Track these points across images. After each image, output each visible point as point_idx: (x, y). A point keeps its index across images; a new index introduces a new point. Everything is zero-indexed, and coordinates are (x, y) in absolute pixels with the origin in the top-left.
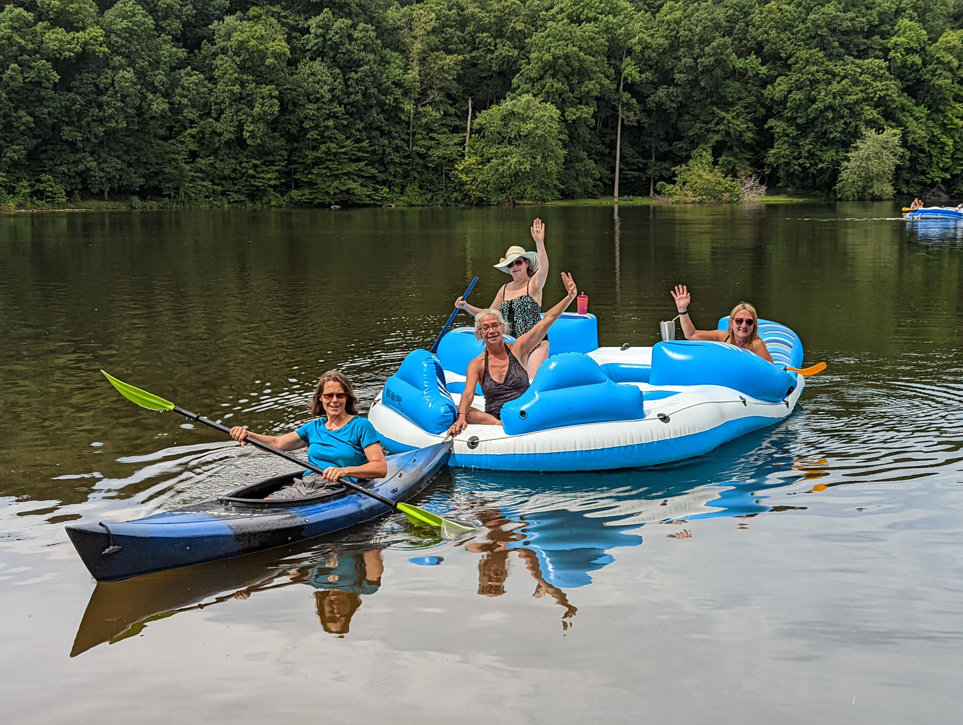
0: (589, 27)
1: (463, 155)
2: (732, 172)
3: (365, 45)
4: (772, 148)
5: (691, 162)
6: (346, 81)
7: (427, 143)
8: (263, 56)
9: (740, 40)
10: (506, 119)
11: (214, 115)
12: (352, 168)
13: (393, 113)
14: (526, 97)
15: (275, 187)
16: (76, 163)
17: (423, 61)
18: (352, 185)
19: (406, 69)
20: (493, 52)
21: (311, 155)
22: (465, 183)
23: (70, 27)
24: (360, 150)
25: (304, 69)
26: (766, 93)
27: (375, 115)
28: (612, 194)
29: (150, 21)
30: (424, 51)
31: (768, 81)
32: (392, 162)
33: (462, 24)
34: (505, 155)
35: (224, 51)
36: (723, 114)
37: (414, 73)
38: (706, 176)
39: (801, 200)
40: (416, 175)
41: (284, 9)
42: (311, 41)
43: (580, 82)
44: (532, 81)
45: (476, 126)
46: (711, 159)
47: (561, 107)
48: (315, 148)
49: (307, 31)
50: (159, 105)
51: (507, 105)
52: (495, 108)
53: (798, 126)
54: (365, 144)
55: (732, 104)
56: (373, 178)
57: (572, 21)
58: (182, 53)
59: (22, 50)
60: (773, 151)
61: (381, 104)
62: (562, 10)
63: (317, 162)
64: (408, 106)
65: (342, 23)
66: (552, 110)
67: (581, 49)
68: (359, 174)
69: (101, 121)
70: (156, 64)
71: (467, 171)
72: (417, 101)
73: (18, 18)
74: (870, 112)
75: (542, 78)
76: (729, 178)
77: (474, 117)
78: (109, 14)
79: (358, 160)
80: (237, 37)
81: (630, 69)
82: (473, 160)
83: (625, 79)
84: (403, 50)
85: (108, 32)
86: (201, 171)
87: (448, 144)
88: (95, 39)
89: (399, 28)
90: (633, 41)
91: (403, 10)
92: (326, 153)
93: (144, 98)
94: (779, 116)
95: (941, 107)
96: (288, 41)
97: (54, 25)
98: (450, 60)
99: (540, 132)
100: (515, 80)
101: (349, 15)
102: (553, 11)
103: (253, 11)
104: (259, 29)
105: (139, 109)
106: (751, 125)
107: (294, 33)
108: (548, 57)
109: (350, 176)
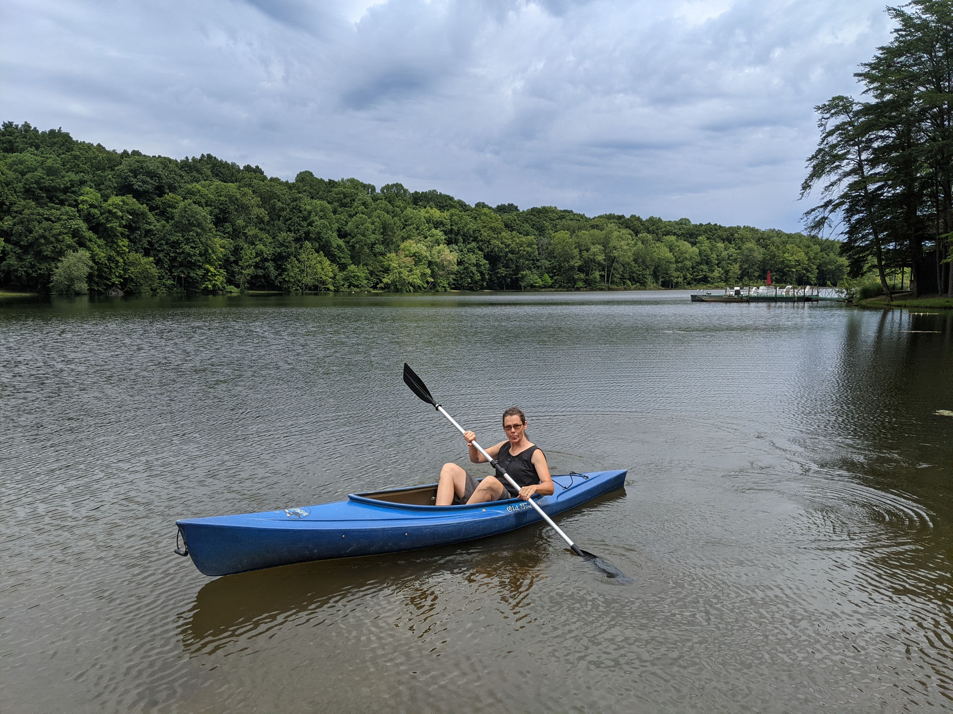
39: (27, 295)
74: (69, 240)
95: (115, 241)
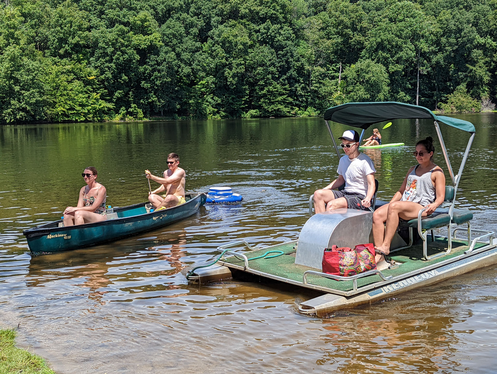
0: (400, 24)
1: (336, 91)
2: (479, 97)
3: (287, 37)
5: (455, 92)
6: (277, 55)
7: (318, 85)
8: (236, 44)
9: (482, 29)
10: (358, 73)
12: (280, 98)
13: (301, 71)
14: (368, 61)
15: (243, 109)
16: (148, 99)
17: (316, 44)
18: (280, 107)
19: (308, 49)
20: (352, 39)
21: (260, 93)
23: (145, 34)
24: (284, 89)
25: (257, 50)
27: (292, 72)
29: (183, 29)
30: (317, 39)
32: (301, 95)
33: (337, 25)
34: (357, 90)
35: (218, 43)
36: (472, 67)
37: (311, 51)
38: (462, 99)
40: (313, 101)
41: (248, 21)
42: (260, 36)
43: (396, 53)
44: (371, 52)
45: (343, 76)
46: (466, 90)
47: (386, 65)
48: (262, 89)
49: (258, 31)
50: (187, 70)
52: (353, 66)
54: (287, 86)
55: (477, 62)
56: (291, 103)
57: (391, 22)
58: (198, 44)
59: (123, 45)
61: (295, 66)
63: (264, 96)
64: (309, 67)
65: (276, 27)
66: (381, 67)
67: (396, 35)
68: (284, 101)
69: (159, 78)
70: (185, 50)
71: (338, 99)
72: (313, 64)
73: (121, 30)
75: (376, 51)
76: (475, 100)
77: (343, 71)
78: (164, 26)
79: (283, 94)
80: (224, 35)
81: (423, 45)
83: (421, 50)
84: (306, 39)
85: (163, 35)
86: (207, 101)
87: (329, 85)
88: (157, 39)
89: (305, 28)
90: (424, 31)
91: (306, 19)
92: (267, 91)
93: (179, 66)
96: (249, 37)
97: (137, 33)
98: (328, 42)
99: (374, 78)
100: (362, 53)
101: (279, 23)
103: (233, 22)
104: (235, 31)
105: (177, 72)
106: (488, 72)
107: (252, 32)
108: (379, 40)
109: (279, 102)
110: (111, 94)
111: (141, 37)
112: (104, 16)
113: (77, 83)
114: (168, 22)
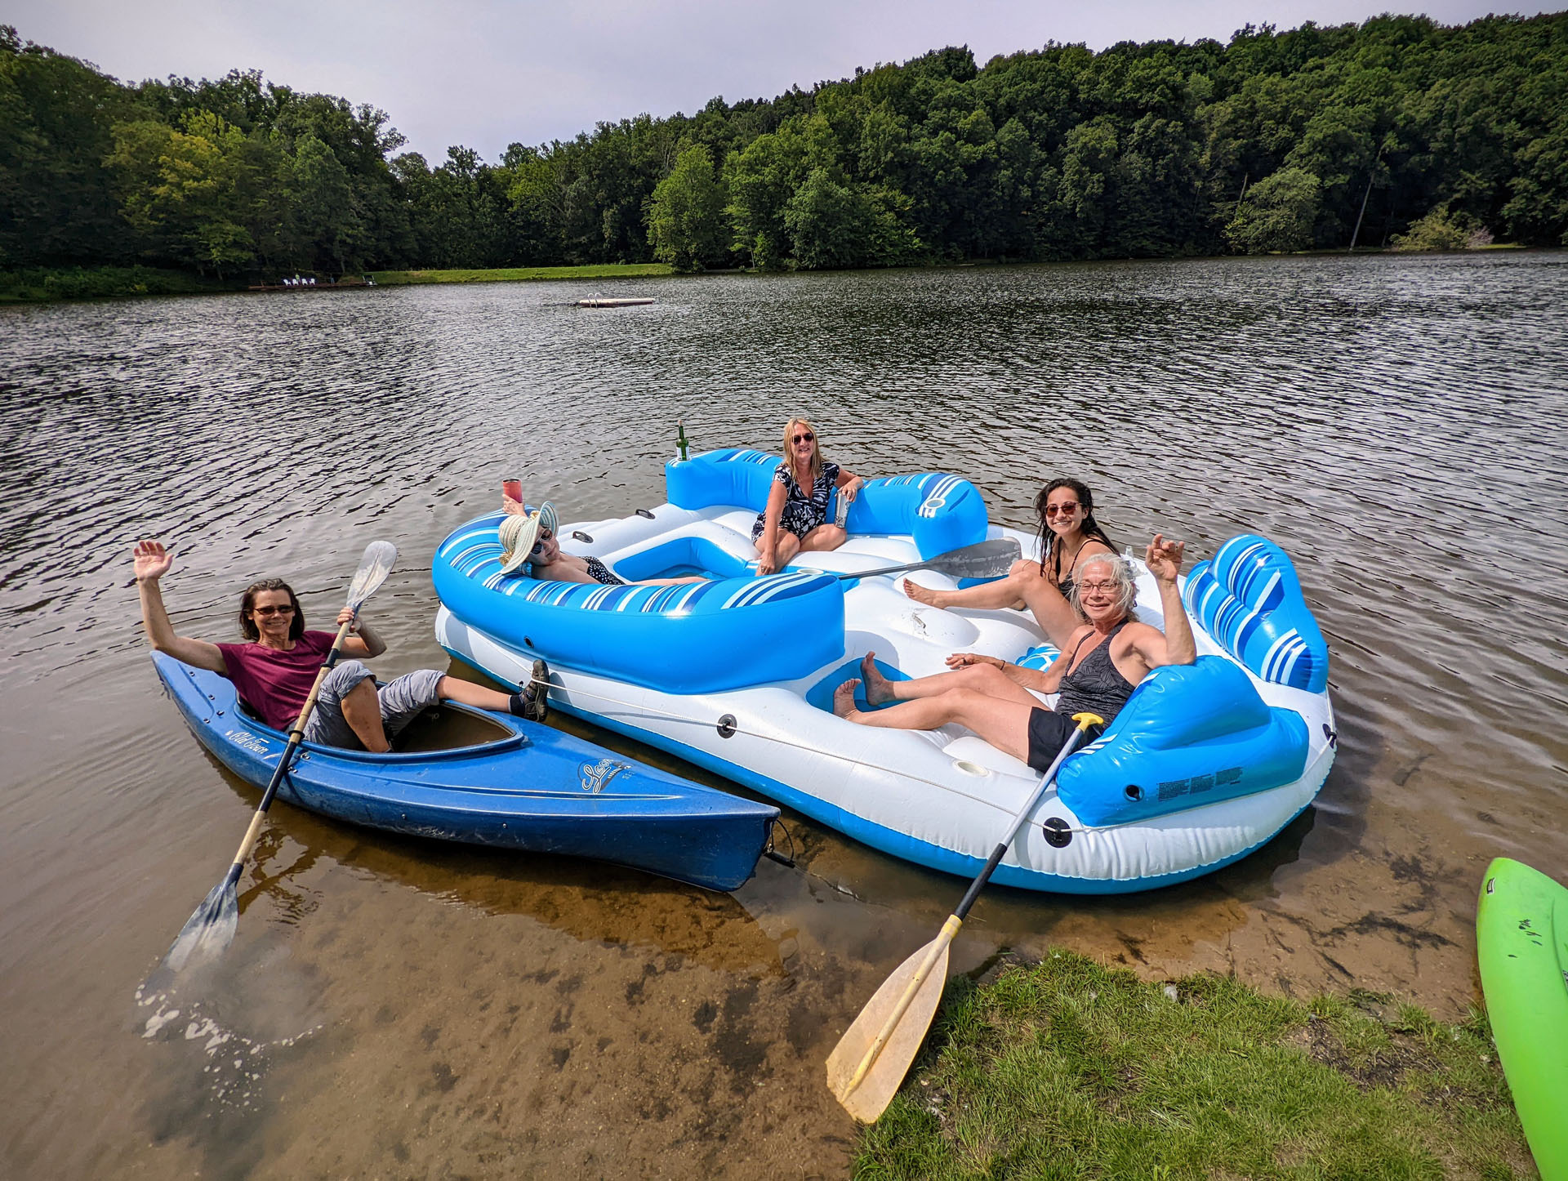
0: (1362, 108)
1: (1233, 218)
2: (1463, 224)
3: (1174, 138)
4: (1509, 202)
5: (1426, 218)
6: (1154, 166)
7: (1206, 210)
8: (1098, 151)
9: (1504, 108)
10: (1272, 190)
11: (1059, 197)
12: (1148, 230)
13: (1186, 189)
14: (1294, 170)
15: (1091, 246)
16: (972, 234)
17: (1214, 148)
18: (1145, 243)
19: (1201, 155)
20: (1273, 135)
21: (1120, 223)
22: (1231, 239)
23: (976, 143)
24: (1155, 217)
25: (1125, 159)
26: (1517, 155)
27: (1172, 191)
28: (1349, 245)
29: (1027, 133)
30: (1218, 139)
31: (1524, 143)
32: (1179, 226)
33: (1253, 113)
34: (1268, 216)
35: (1072, 151)
36: (1469, 175)
37: (1206, 158)
38: (1439, 228)
40: (1194, 234)
41: (1118, 116)
42: (1135, 137)
43: (1344, 155)
44: (1302, 157)
45: (1248, 195)
46: (1446, 214)
47: (1322, 175)
48: (1123, 218)
49: (1132, 131)
50: (1026, 192)
51: (1277, 177)
52: (1266, 179)
53: (1541, 183)
54: (1160, 212)
55: (1478, 167)
56: (1162, 238)
57: (1348, 105)
58: (1044, 155)
59: (947, 161)
60: (1508, 206)
61: (1178, 182)
62: (1340, 96)
63: (1123, 229)
64: (1198, 184)
65: (1159, 122)
66: (1313, 180)
67: (1350, 127)
68: (1152, 235)
69: (988, 206)
70: (1027, 164)
71: (1233, 230)
72: (1204, 179)
73: (947, 139)
75: (1310, 154)
76: (1460, 229)
77: (1248, 188)
78: (1002, 132)
79: (1154, 225)
80: (1083, 139)
81: (1390, 142)
82: (1240, 221)
83: (1384, 150)
84: (1200, 138)
85: (999, 144)
86: (1044, 236)
87: (1222, 208)
88: (990, 149)
89: (1202, 122)
90: (1399, 117)
91: (1207, 108)
92: (1132, 221)
93: (1016, 189)
94: (1525, 174)
96: (1118, 139)
97: (966, 143)
98: (1234, 144)
99: (1300, 198)
100: (1287, 158)
101: (1164, 117)
102: (1332, 97)
103: (1097, 119)
104: (1099, 132)
105: (1012, 196)
106: (1493, 184)
107: (1123, 132)
108: (1320, 136)
109: (1144, 236)
110: (928, 229)
111: (969, 147)
112: (925, 121)
113: (890, 216)
114: (1008, 124)
